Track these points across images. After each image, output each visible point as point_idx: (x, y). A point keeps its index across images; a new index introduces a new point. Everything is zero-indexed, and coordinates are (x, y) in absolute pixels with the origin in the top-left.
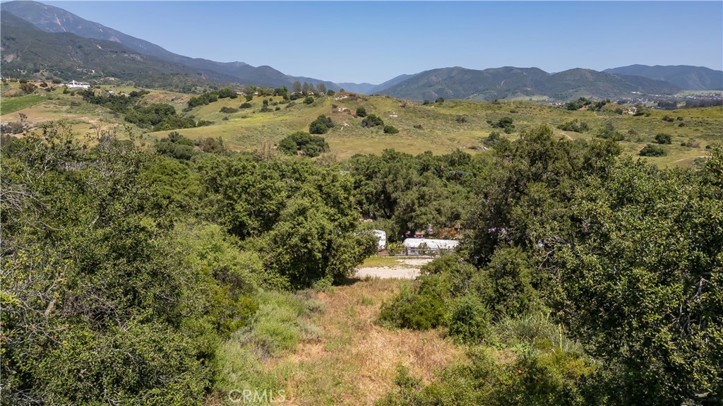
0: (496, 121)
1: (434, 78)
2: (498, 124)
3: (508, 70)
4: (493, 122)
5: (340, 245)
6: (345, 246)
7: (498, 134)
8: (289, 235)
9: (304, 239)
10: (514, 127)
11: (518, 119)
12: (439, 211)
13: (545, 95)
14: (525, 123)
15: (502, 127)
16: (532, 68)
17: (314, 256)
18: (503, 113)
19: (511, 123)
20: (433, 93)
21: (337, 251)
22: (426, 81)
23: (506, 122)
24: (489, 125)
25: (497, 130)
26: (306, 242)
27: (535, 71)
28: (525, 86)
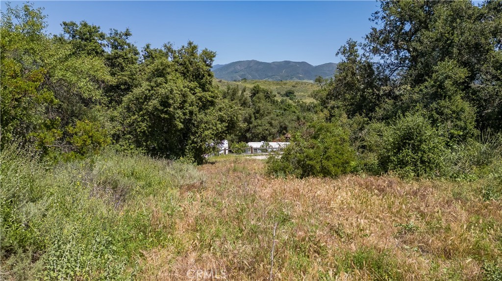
0: (283, 93)
1: (239, 67)
2: (285, 94)
3: (287, 63)
4: (282, 93)
5: (201, 122)
6: (206, 123)
7: (286, 100)
8: (146, 98)
9: (165, 103)
10: (295, 96)
11: (298, 91)
12: (271, 124)
13: (311, 79)
14: (302, 94)
15: (288, 96)
16: (303, 62)
17: (176, 126)
18: (288, 87)
19: (293, 94)
20: (239, 77)
21: (198, 127)
22: (233, 69)
23: (290, 93)
24: (279, 95)
25: (285, 98)
26: (166, 107)
27: (304, 64)
28: (298, 73)
